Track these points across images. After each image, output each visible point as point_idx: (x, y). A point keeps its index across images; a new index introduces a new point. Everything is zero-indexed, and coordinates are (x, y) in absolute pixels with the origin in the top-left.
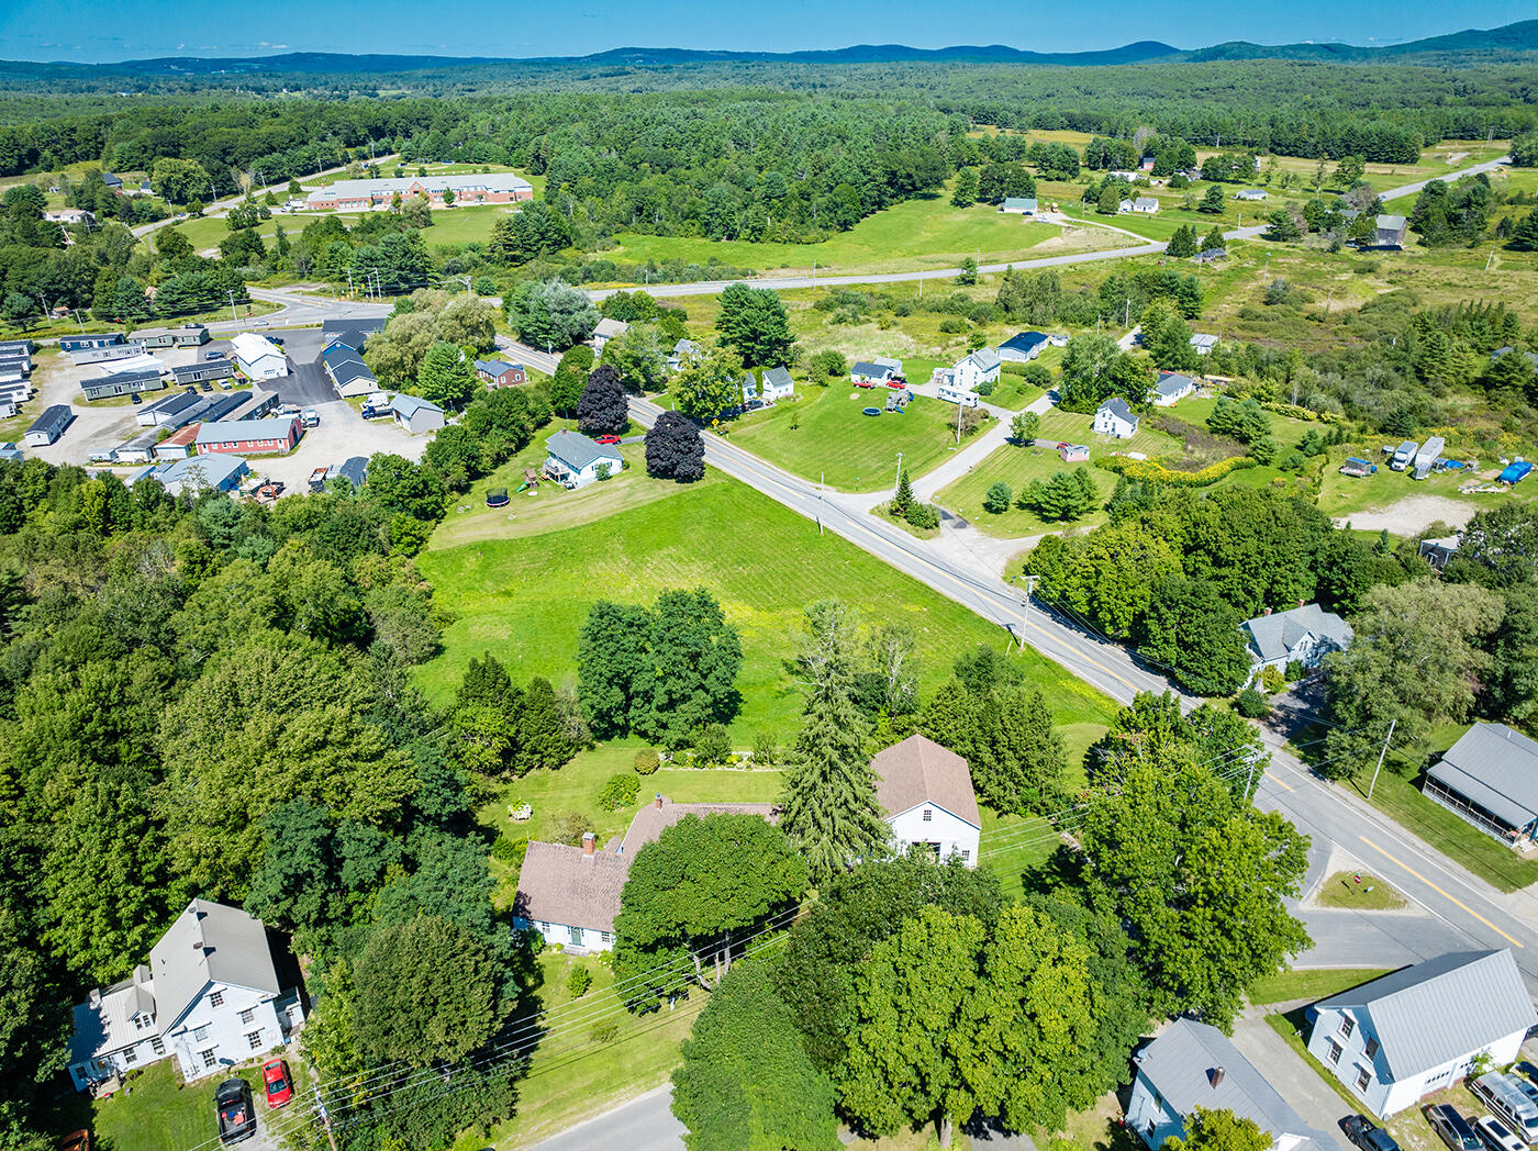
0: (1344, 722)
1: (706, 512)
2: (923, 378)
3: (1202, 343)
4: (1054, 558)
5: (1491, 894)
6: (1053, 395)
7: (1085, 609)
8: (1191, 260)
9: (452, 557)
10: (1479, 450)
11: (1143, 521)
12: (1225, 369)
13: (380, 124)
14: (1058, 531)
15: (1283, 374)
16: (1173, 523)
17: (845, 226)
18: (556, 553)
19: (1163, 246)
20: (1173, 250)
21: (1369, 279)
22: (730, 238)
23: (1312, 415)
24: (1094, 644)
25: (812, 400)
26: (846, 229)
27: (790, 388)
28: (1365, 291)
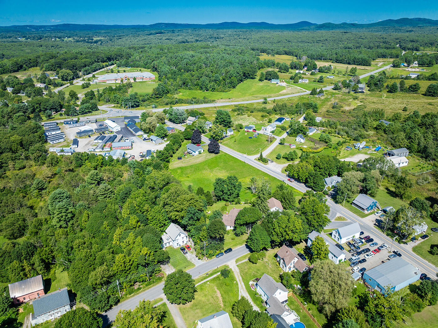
0: (339, 194)
1: (222, 160)
2: (260, 129)
3: (318, 119)
4: (291, 168)
5: (360, 219)
6: (287, 133)
7: (297, 177)
8: (316, 96)
9: (175, 170)
10: (373, 144)
11: (307, 161)
12: (323, 126)
13: (110, 57)
14: (291, 163)
15: (335, 127)
16: (312, 162)
17: (234, 87)
18: (195, 169)
19: (309, 92)
20: (311, 94)
21: (356, 101)
22: (207, 90)
23: (340, 137)
24: (299, 183)
25: (238, 135)
26: (234, 88)
27: (232, 133)
28: (355, 104)
